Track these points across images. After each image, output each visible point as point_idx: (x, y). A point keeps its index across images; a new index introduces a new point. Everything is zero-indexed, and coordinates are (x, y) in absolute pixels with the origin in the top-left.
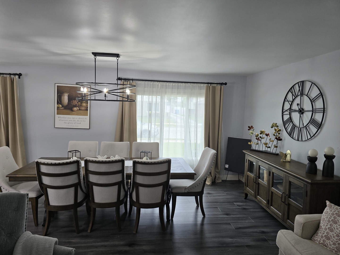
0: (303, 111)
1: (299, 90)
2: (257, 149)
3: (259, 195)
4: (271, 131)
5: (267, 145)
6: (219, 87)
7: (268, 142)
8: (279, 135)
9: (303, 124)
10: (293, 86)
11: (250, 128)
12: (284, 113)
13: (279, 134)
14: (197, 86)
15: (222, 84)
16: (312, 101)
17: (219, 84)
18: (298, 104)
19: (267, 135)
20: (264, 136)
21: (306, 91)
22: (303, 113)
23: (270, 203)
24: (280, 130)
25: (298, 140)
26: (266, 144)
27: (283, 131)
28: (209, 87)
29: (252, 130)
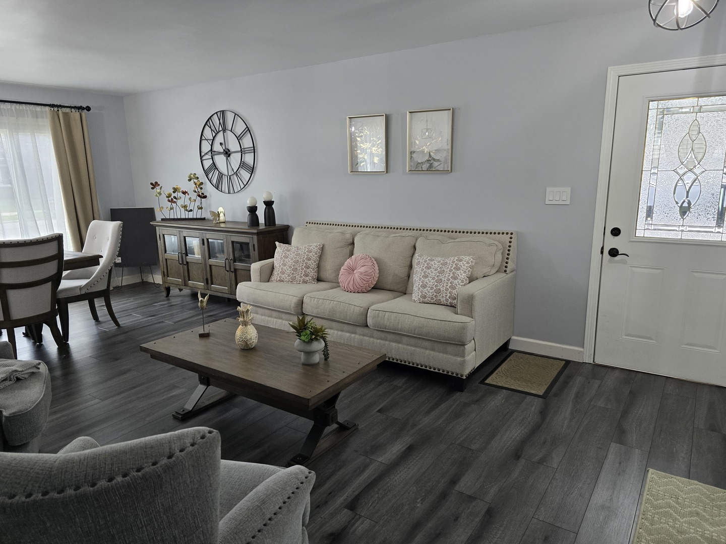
0: (230, 153)
1: (220, 123)
2: (172, 217)
3: (191, 279)
4: (190, 187)
5: (188, 208)
6: (75, 114)
7: (187, 203)
8: (203, 191)
9: (233, 170)
10: (211, 117)
11: (155, 185)
12: (204, 158)
13: (201, 188)
14: (29, 111)
15: (80, 108)
16: (239, 138)
17: (75, 107)
18: (221, 144)
19: (184, 193)
20: (180, 194)
21: (229, 125)
22: (229, 156)
23: (210, 282)
24: (202, 183)
25: (229, 193)
26: (185, 207)
27: (205, 184)
28: (55, 114)
29: (158, 188)
